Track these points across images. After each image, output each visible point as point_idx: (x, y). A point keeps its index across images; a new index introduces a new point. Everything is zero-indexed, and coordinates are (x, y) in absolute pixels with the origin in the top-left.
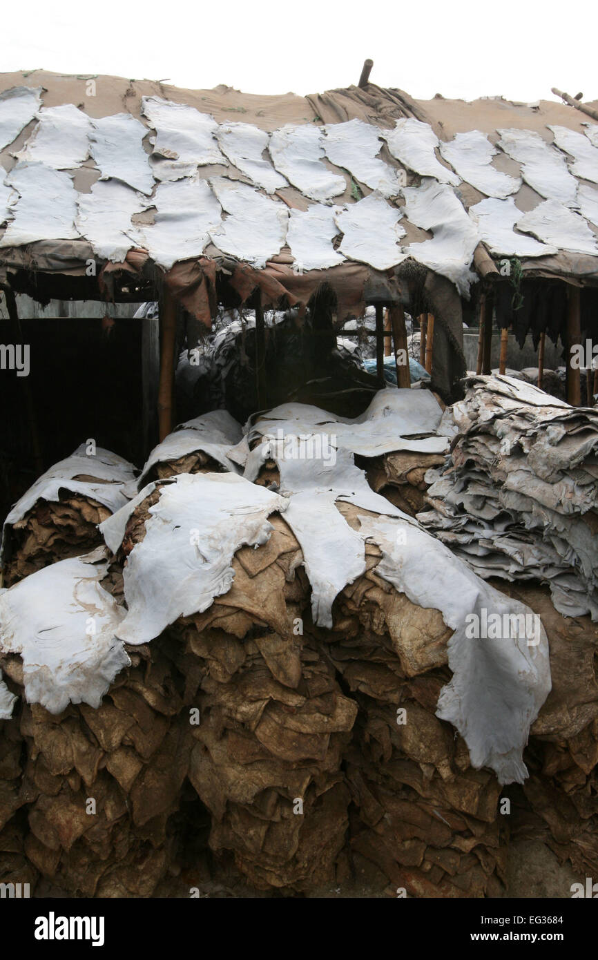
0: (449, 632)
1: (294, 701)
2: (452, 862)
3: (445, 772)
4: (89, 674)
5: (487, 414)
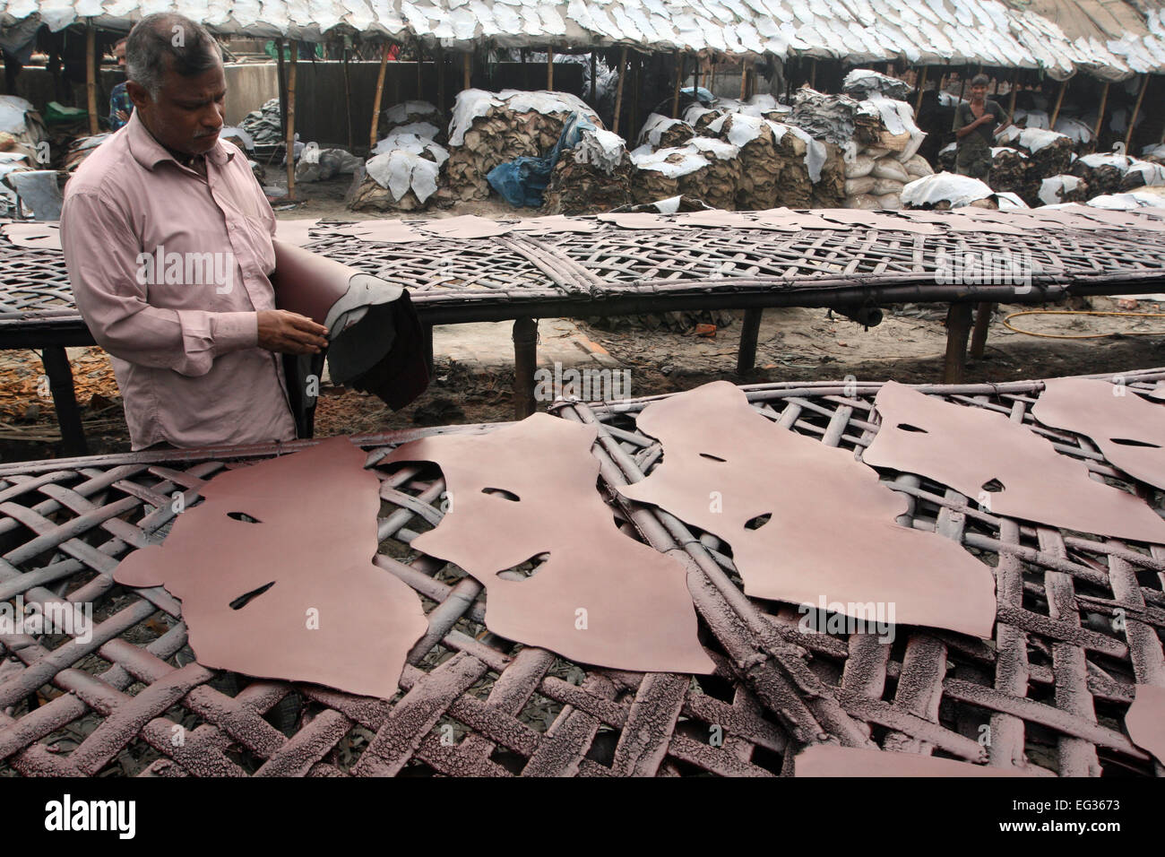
0: (806, 144)
1: (773, 160)
2: (802, 202)
3: (802, 180)
4: (733, 152)
5: (808, 97)
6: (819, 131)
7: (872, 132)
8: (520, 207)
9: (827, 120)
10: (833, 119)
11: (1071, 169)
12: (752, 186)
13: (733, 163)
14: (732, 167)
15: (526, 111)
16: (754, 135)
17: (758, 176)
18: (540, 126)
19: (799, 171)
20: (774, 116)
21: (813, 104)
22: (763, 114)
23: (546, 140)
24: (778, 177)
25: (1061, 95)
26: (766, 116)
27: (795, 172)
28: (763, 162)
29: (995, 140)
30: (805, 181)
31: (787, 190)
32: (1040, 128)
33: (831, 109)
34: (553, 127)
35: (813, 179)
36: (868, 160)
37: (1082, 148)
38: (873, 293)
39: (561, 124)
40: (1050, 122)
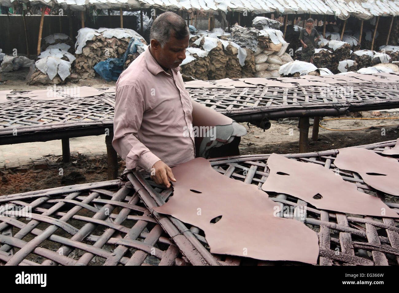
0: (238, 49)
1: (223, 57)
2: (237, 75)
3: (237, 65)
4: (206, 54)
5: (237, 29)
6: (243, 44)
7: (266, 43)
8: (110, 81)
9: (246, 39)
10: (249, 38)
11: (350, 57)
12: (215, 69)
13: (206, 59)
14: (205, 60)
15: (111, 38)
16: (214, 46)
17: (217, 64)
18: (117, 44)
19: (235, 61)
20: (223, 37)
21: (239, 32)
22: (218, 37)
23: (121, 50)
24: (226, 64)
25: (344, 26)
26: (219, 37)
27: (233, 62)
28: (219, 58)
29: (318, 46)
30: (238, 66)
31: (230, 70)
32: (337, 40)
33: (247, 34)
34: (124, 44)
35: (241, 65)
36: (265, 55)
37: (354, 48)
38: (266, 115)
39: (127, 43)
40: (340, 37)
